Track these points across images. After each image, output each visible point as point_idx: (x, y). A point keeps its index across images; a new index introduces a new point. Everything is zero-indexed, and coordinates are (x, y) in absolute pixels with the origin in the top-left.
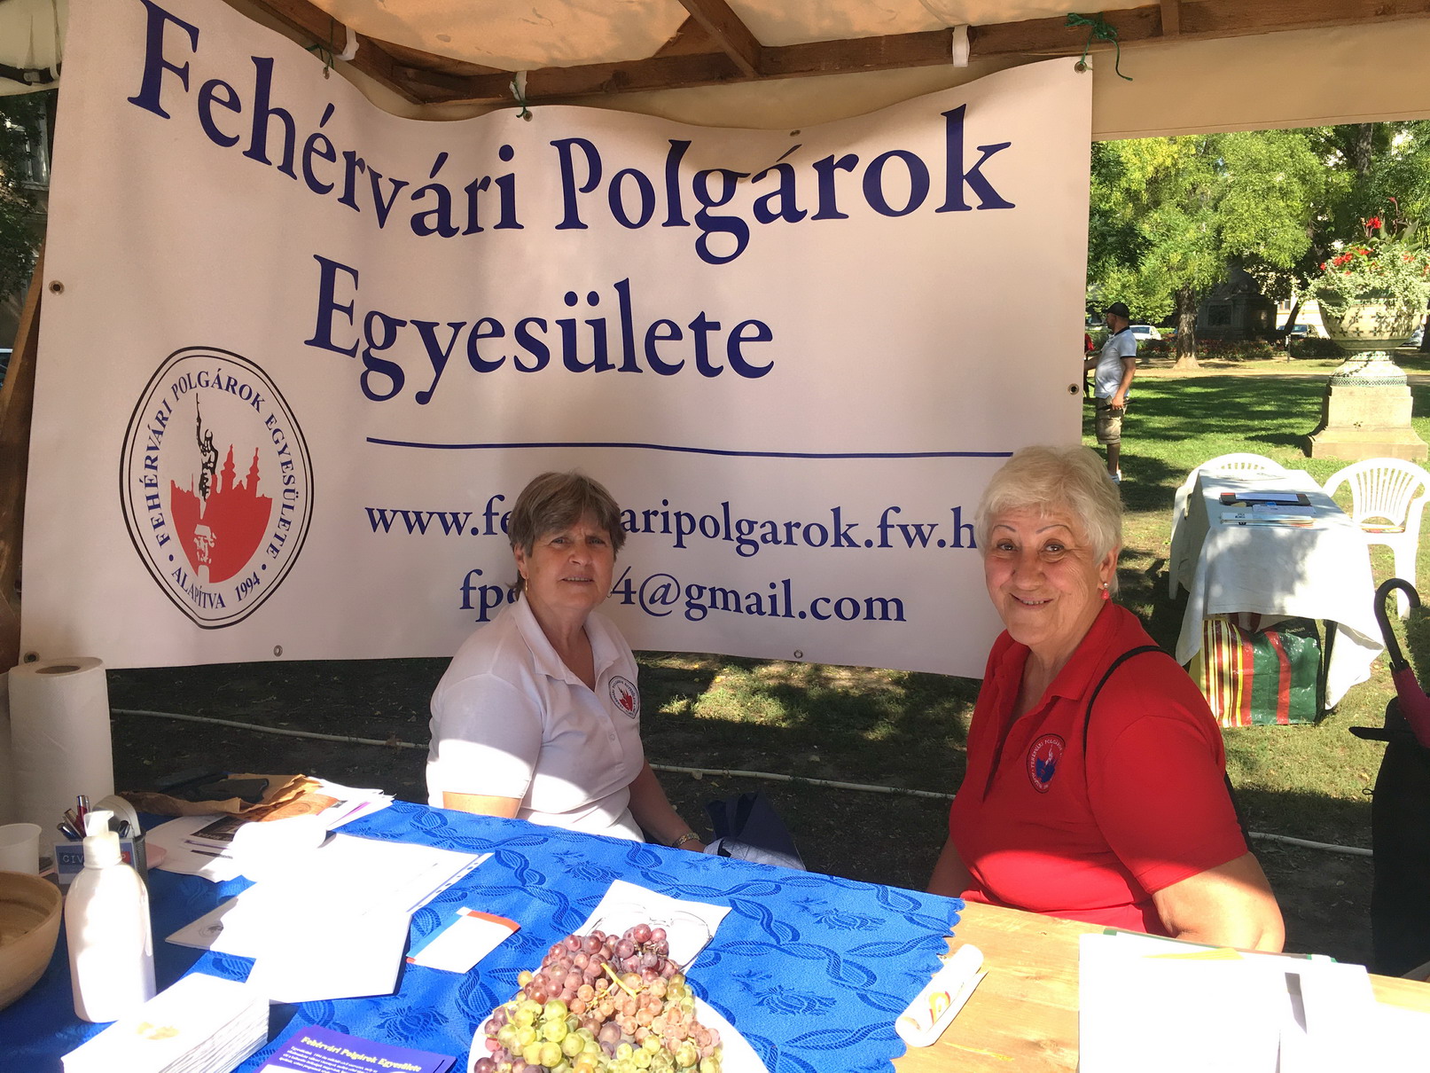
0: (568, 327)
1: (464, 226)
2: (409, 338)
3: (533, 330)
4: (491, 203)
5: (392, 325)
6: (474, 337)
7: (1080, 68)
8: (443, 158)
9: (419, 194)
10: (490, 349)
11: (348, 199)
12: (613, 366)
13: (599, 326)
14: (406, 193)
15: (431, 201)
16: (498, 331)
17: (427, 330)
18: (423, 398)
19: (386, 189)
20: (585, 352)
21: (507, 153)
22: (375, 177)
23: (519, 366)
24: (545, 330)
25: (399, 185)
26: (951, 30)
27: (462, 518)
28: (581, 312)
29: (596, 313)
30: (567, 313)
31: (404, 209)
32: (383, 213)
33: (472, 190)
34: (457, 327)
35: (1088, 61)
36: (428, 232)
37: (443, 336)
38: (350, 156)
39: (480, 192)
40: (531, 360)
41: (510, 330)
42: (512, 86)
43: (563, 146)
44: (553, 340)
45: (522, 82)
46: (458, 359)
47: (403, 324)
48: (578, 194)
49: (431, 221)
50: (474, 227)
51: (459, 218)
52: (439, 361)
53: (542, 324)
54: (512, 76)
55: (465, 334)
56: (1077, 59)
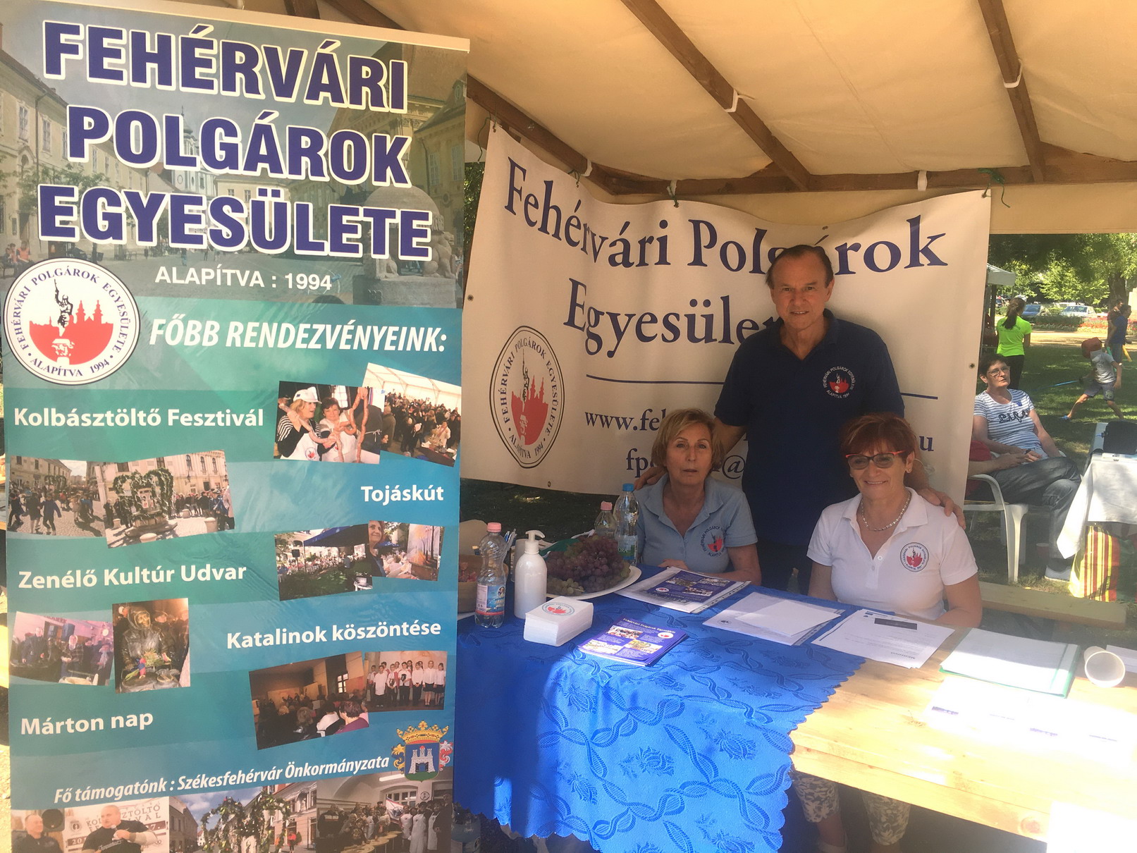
0: (691, 319)
1: (637, 262)
2: (605, 321)
3: (672, 319)
4: (653, 251)
5: (598, 314)
6: (640, 322)
7: (985, 196)
8: (627, 224)
9: (613, 244)
10: (648, 330)
11: (584, 249)
12: (716, 340)
13: (709, 319)
14: (607, 243)
15: (620, 247)
16: (654, 320)
17: (614, 317)
18: (611, 354)
19: (598, 241)
20: (700, 331)
21: (664, 224)
22: (593, 235)
23: (664, 339)
24: (678, 320)
25: (604, 239)
26: (917, 172)
27: (628, 420)
28: (700, 310)
29: (707, 311)
30: (691, 311)
31: (606, 252)
32: (596, 254)
33: (643, 243)
34: (630, 316)
35: (989, 193)
36: (617, 264)
37: (622, 321)
38: (585, 226)
39: (647, 245)
40: (670, 336)
41: (660, 320)
42: (669, 190)
43: (696, 224)
44: (682, 325)
45: (674, 187)
46: (630, 334)
47: (603, 314)
48: (703, 250)
49: (619, 259)
50: (642, 263)
51: (634, 256)
52: (619, 334)
53: (677, 316)
54: (668, 183)
55: (634, 321)
56: (983, 192)
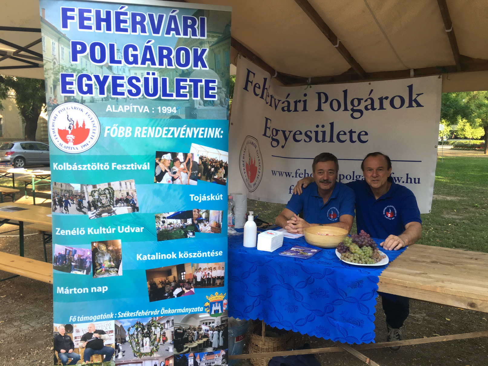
0: (317, 133)
1: (293, 110)
2: (280, 133)
3: (309, 133)
4: (300, 106)
5: (277, 131)
6: (295, 134)
7: (439, 78)
8: (289, 95)
9: (283, 103)
10: (298, 137)
11: (271, 105)
12: (327, 141)
13: (324, 133)
14: (281, 102)
15: (286, 104)
16: (301, 133)
17: (284, 132)
18: (283, 147)
19: (277, 101)
20: (320, 138)
21: (305, 95)
22: (275, 99)
23: (305, 141)
24: (311, 133)
25: (279, 101)
26: (410, 70)
27: (290, 174)
28: (320, 129)
29: (323, 129)
30: (316, 129)
31: (280, 106)
32: (276, 107)
33: (296, 102)
34: (290, 132)
35: (441, 76)
36: (285, 111)
37: (287, 133)
38: (271, 96)
39: (298, 103)
40: (308, 140)
41: (303, 133)
42: (307, 81)
43: (319, 94)
44: (313, 135)
45: (310, 80)
46: (291, 138)
47: (279, 131)
48: (322, 104)
49: (286, 109)
50: (296, 110)
51: (292, 108)
52: (286, 139)
53: (311, 132)
54: (307, 79)
55: (292, 134)
56: (438, 76)
